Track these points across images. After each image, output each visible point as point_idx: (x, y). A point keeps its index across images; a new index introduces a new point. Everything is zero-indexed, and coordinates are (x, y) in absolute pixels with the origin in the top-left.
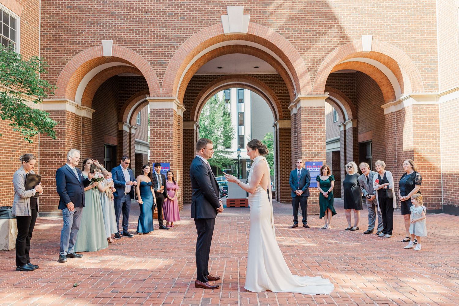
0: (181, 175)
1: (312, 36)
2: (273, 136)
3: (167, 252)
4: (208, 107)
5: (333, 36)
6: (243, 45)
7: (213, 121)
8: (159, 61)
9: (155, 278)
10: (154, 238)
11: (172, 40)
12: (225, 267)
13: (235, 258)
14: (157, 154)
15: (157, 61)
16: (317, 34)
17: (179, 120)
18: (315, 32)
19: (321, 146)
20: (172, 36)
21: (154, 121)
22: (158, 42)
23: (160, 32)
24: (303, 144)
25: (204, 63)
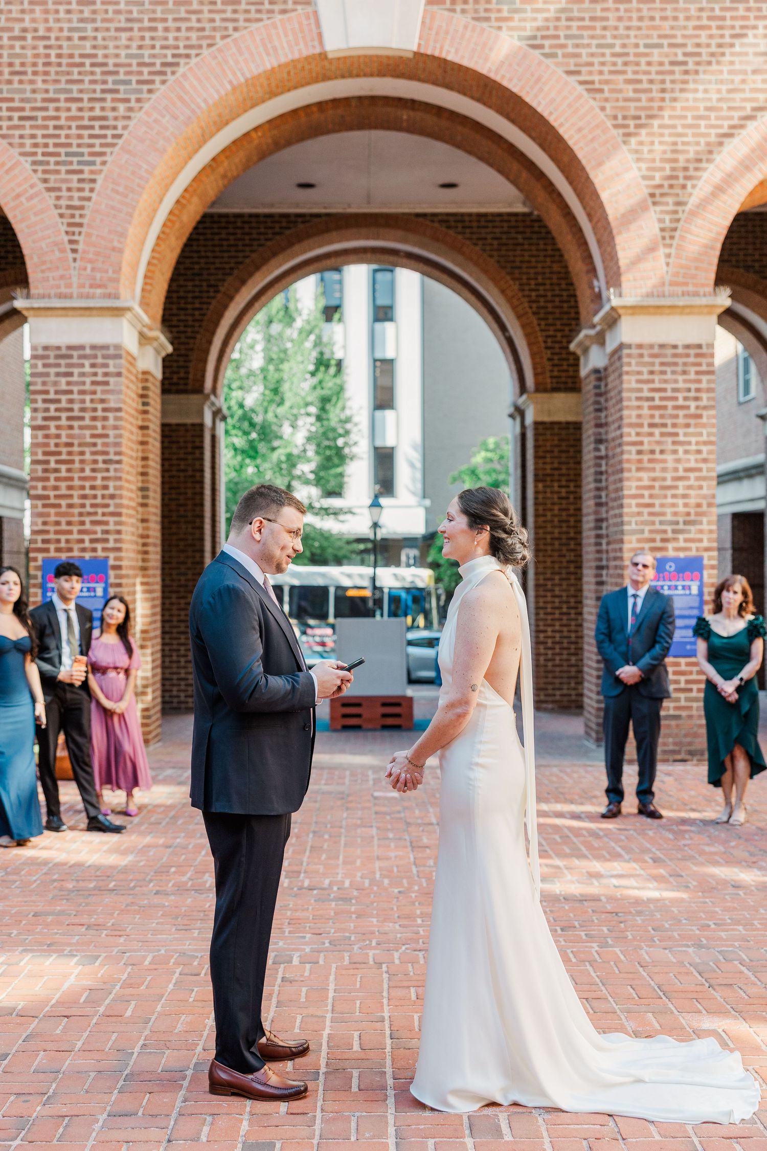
0: (153, 607)
1: (667, 67)
2: (510, 450)
3: (98, 926)
4: (259, 337)
5: (749, 69)
6: (400, 100)
7: (276, 391)
8: (67, 154)
9: (50, 1046)
10: (45, 863)
11: (117, 73)
12: (331, 994)
13: (371, 953)
14: (58, 523)
15: (58, 154)
16: (690, 60)
17: (145, 388)
18: (679, 51)
19: (698, 496)
20: (117, 56)
21: (47, 392)
22: (63, 79)
23: (69, 39)
24: (630, 487)
25: (247, 166)
